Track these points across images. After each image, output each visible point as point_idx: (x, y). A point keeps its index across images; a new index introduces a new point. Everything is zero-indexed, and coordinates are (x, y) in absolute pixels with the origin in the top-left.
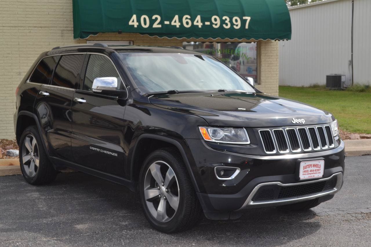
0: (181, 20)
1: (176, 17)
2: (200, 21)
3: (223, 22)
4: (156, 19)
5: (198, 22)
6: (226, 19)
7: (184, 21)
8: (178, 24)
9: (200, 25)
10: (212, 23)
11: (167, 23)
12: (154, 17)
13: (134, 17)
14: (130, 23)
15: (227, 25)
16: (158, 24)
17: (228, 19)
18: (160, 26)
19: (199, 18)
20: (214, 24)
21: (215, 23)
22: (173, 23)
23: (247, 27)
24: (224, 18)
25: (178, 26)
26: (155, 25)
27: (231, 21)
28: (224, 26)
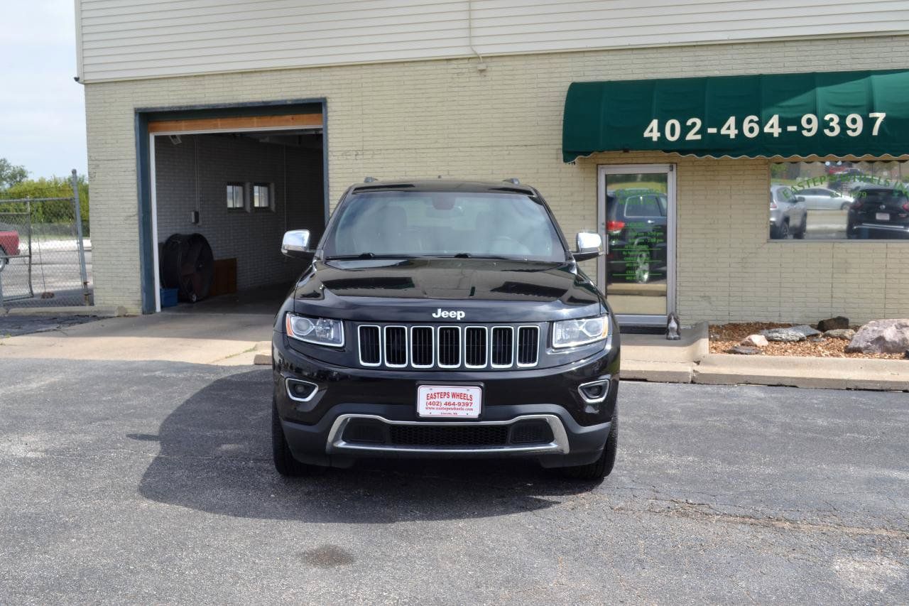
0: (739, 125)
1: (732, 121)
2: (776, 125)
3: (824, 125)
4: (694, 124)
5: (773, 127)
6: (832, 120)
7: (746, 126)
8: (733, 133)
9: (776, 131)
10: (801, 128)
11: (712, 130)
12: (689, 123)
13: (655, 123)
14: (647, 134)
15: (832, 129)
16: (697, 133)
17: (836, 119)
18: (699, 137)
19: (775, 120)
20: (804, 129)
21: (808, 127)
22: (724, 131)
23: (875, 132)
24: (827, 118)
25: (732, 136)
26: (691, 136)
27: (842, 123)
28: (827, 132)
